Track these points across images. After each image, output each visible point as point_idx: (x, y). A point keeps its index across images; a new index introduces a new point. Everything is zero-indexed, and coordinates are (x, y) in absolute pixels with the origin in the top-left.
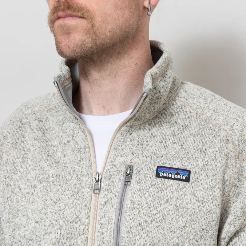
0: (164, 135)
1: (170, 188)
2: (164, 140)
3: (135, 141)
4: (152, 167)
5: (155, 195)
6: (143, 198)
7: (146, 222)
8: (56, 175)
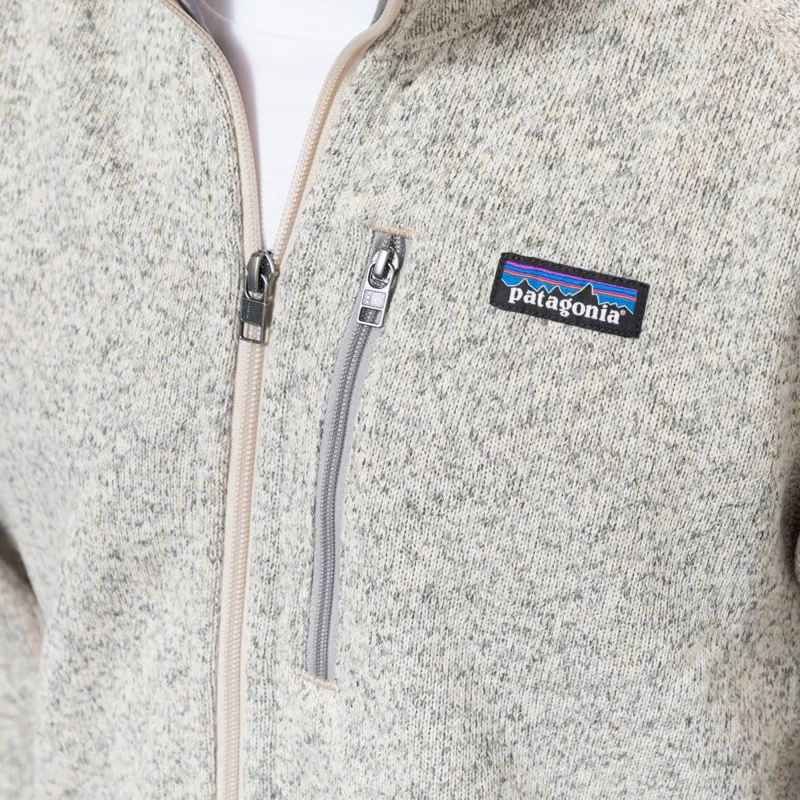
0: (552, 99)
1: (548, 360)
2: (548, 126)
3: (424, 121)
4: (480, 256)
5: (481, 387)
6: (428, 396)
7: (438, 498)
8: (110, 231)
